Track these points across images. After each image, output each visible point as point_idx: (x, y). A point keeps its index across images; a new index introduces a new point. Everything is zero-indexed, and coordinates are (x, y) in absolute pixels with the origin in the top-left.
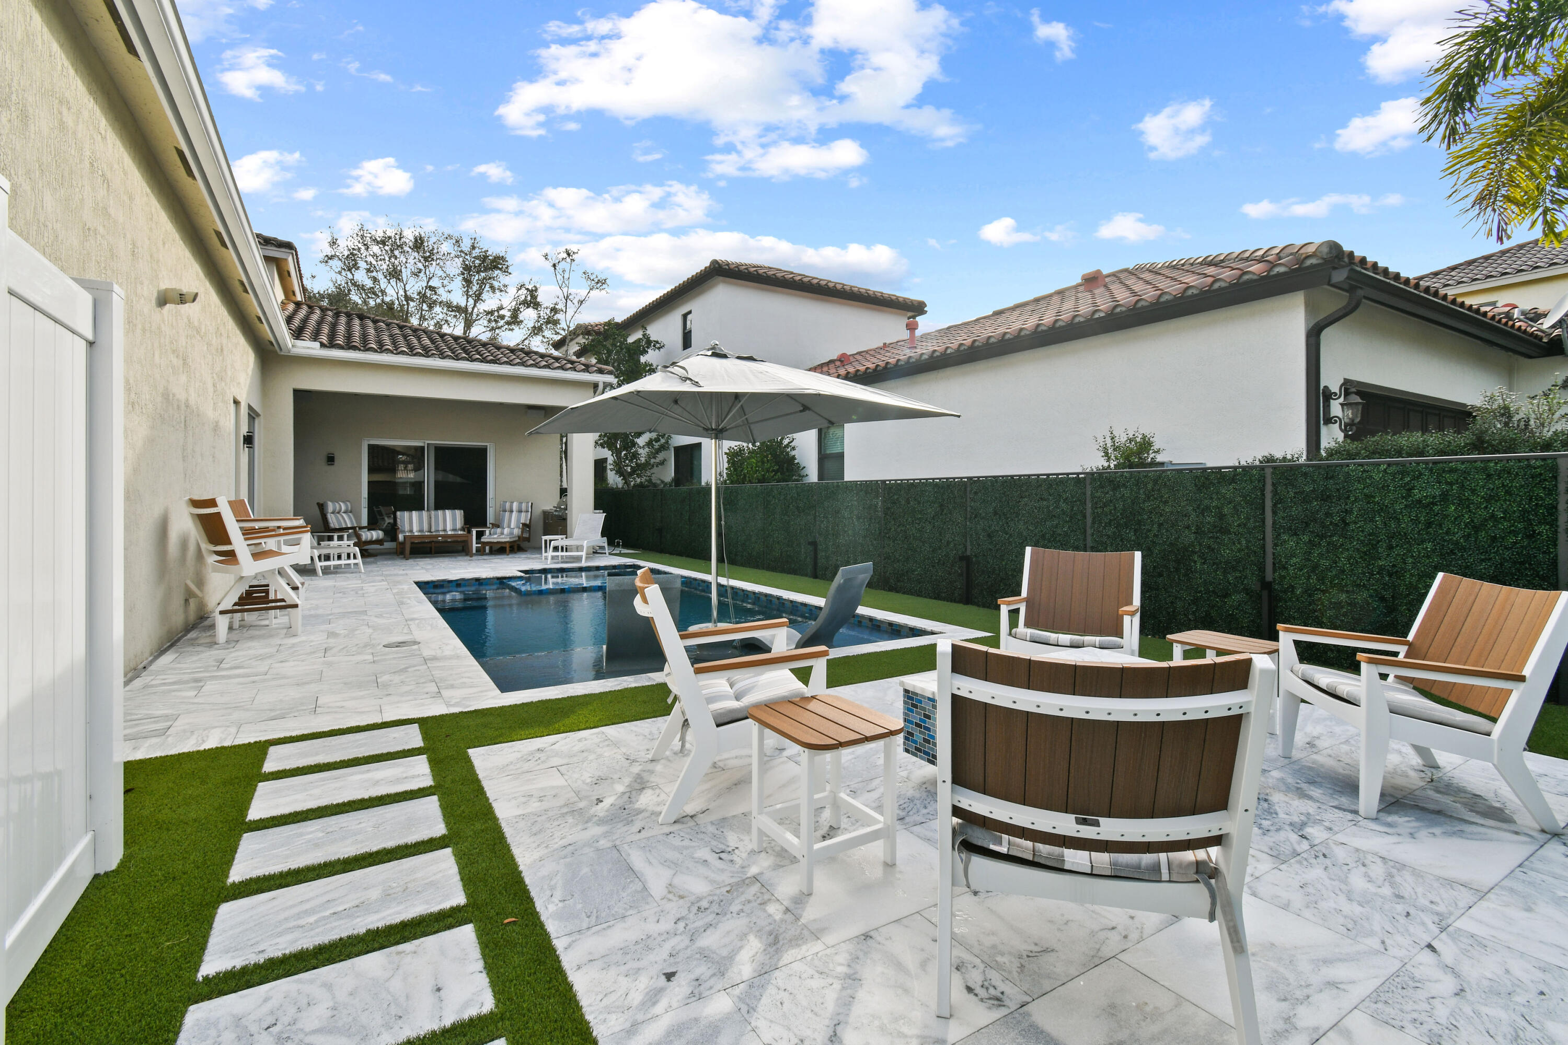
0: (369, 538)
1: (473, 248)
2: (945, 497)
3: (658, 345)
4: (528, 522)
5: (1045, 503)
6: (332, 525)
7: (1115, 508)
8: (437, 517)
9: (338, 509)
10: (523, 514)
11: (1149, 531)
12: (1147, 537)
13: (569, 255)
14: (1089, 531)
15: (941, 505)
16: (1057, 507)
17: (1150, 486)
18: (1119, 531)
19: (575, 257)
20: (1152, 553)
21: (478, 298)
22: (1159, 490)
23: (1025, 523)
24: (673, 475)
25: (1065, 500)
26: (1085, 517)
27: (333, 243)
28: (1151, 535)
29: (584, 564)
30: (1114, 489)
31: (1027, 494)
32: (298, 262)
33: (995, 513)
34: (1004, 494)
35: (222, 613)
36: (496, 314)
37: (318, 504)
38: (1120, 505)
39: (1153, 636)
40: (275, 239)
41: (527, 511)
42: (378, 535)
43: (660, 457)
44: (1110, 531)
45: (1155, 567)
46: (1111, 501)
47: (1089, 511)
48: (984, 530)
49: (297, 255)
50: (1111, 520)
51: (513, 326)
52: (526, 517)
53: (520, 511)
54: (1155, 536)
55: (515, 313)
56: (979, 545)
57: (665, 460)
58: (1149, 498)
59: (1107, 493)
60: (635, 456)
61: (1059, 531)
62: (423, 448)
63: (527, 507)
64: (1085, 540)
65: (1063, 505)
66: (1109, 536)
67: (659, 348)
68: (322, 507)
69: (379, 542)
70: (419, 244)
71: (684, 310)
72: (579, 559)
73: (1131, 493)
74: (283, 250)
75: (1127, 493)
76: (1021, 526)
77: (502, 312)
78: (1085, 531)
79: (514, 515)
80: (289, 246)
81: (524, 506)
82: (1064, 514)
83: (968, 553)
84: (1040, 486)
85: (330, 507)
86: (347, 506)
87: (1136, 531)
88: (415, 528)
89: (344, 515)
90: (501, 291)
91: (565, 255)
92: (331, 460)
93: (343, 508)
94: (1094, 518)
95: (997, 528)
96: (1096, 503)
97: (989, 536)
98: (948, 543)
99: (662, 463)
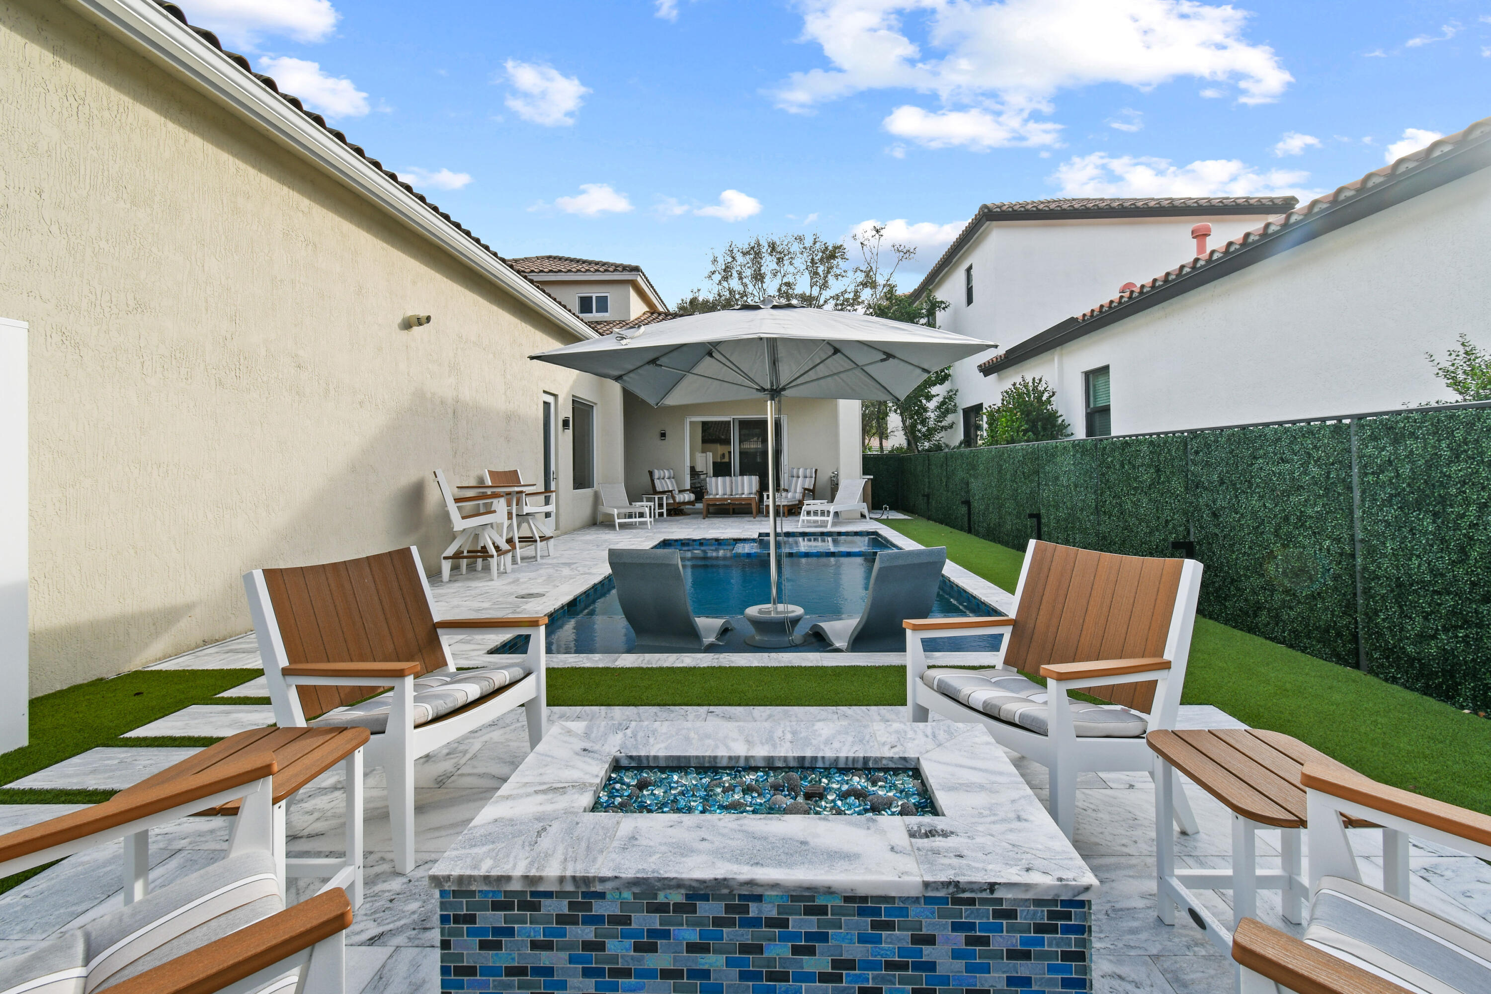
0: (682, 501)
1: (815, 243)
2: (1162, 458)
3: (943, 306)
4: (812, 488)
5: (1288, 466)
6: (658, 489)
7: (1398, 476)
8: (737, 482)
9: (662, 476)
10: (807, 479)
11: (1463, 516)
12: (1457, 528)
13: (877, 231)
14: (1358, 513)
15: (1158, 470)
16: (1305, 473)
17: (1459, 435)
18: (1406, 515)
19: (882, 232)
20: (1468, 557)
21: (825, 286)
22: (1477, 441)
23: (1261, 497)
24: (962, 438)
25: (1316, 462)
26: (1350, 488)
27: (715, 261)
28: (1464, 523)
29: (829, 529)
30: (1396, 442)
31: (1261, 452)
32: (648, 281)
33: (1222, 482)
34: (1231, 453)
35: (445, 558)
36: (842, 298)
37: (649, 471)
38: (1406, 470)
39: (1475, 711)
40: (629, 266)
41: (811, 477)
42: (690, 497)
43: (950, 418)
44: (1391, 513)
45: (1473, 584)
46: (1390, 462)
47: (1356, 480)
48: (1207, 505)
49: (643, 274)
50: (1391, 495)
51: (856, 307)
52: (810, 482)
53: (805, 477)
54: (1472, 526)
55: (857, 294)
56: (1202, 527)
57: (953, 423)
58: (1458, 457)
59: (1383, 449)
60: (924, 422)
61: (1310, 511)
62: (729, 422)
63: (811, 473)
64: (1351, 527)
65: (1314, 470)
66: (1388, 524)
67: (944, 309)
68: (651, 474)
69: (689, 503)
70: (773, 247)
71: (965, 265)
72: (824, 524)
73: (1425, 448)
74: (633, 273)
75: (1415, 446)
76: (1255, 502)
77: (846, 296)
78: (1351, 512)
79: (800, 480)
80: (636, 269)
81: (808, 471)
82: (1316, 484)
83: (1192, 538)
84: (1279, 439)
85: (657, 474)
86: (670, 473)
87: (1436, 515)
88: (720, 492)
89: (667, 480)
90: (843, 276)
91: (874, 232)
92: (663, 435)
93: (667, 475)
94: (1363, 492)
95: (1225, 504)
96: (1365, 466)
97: (1215, 515)
98: (1167, 522)
99: (951, 426)
